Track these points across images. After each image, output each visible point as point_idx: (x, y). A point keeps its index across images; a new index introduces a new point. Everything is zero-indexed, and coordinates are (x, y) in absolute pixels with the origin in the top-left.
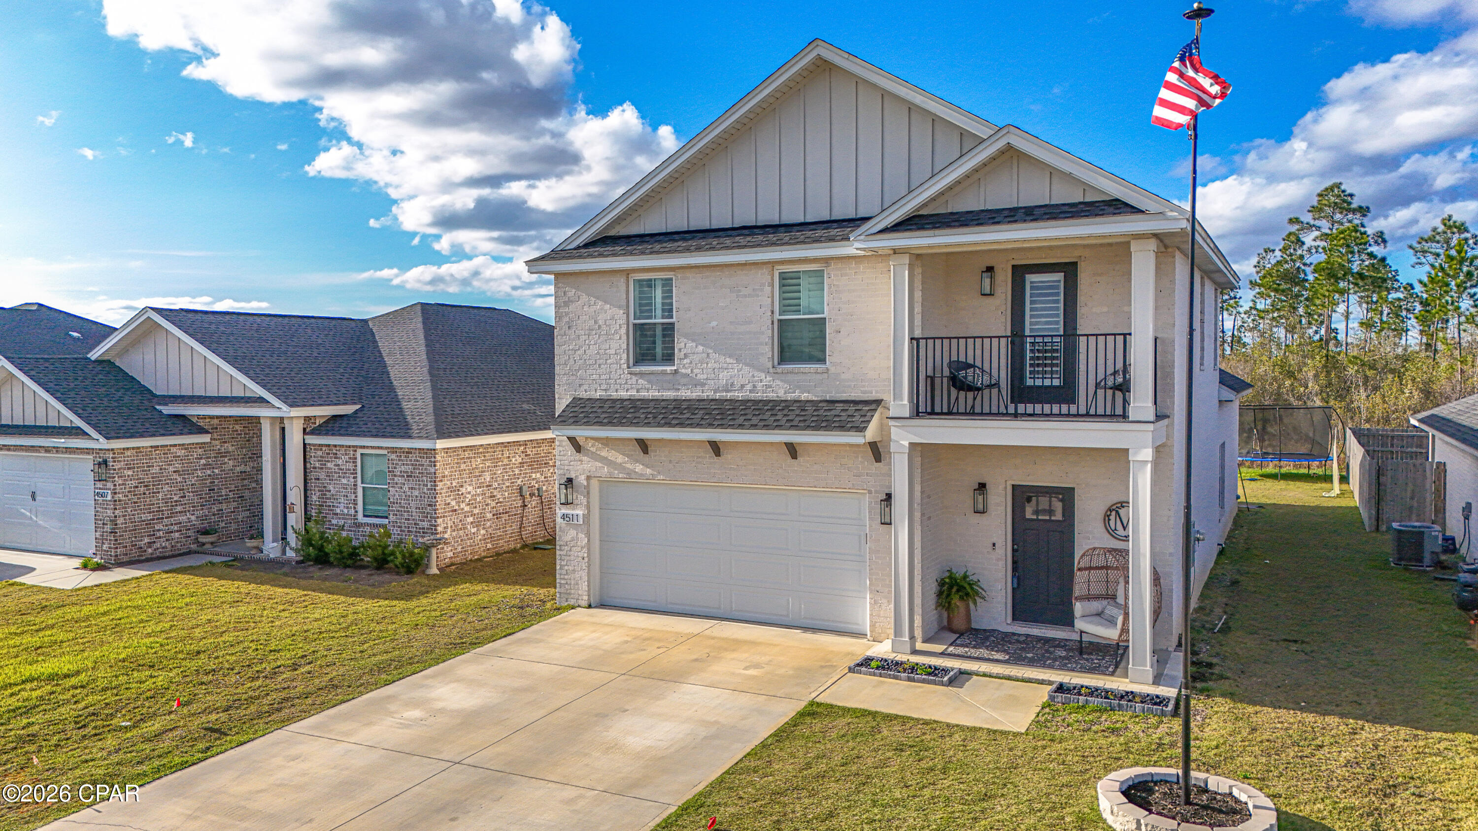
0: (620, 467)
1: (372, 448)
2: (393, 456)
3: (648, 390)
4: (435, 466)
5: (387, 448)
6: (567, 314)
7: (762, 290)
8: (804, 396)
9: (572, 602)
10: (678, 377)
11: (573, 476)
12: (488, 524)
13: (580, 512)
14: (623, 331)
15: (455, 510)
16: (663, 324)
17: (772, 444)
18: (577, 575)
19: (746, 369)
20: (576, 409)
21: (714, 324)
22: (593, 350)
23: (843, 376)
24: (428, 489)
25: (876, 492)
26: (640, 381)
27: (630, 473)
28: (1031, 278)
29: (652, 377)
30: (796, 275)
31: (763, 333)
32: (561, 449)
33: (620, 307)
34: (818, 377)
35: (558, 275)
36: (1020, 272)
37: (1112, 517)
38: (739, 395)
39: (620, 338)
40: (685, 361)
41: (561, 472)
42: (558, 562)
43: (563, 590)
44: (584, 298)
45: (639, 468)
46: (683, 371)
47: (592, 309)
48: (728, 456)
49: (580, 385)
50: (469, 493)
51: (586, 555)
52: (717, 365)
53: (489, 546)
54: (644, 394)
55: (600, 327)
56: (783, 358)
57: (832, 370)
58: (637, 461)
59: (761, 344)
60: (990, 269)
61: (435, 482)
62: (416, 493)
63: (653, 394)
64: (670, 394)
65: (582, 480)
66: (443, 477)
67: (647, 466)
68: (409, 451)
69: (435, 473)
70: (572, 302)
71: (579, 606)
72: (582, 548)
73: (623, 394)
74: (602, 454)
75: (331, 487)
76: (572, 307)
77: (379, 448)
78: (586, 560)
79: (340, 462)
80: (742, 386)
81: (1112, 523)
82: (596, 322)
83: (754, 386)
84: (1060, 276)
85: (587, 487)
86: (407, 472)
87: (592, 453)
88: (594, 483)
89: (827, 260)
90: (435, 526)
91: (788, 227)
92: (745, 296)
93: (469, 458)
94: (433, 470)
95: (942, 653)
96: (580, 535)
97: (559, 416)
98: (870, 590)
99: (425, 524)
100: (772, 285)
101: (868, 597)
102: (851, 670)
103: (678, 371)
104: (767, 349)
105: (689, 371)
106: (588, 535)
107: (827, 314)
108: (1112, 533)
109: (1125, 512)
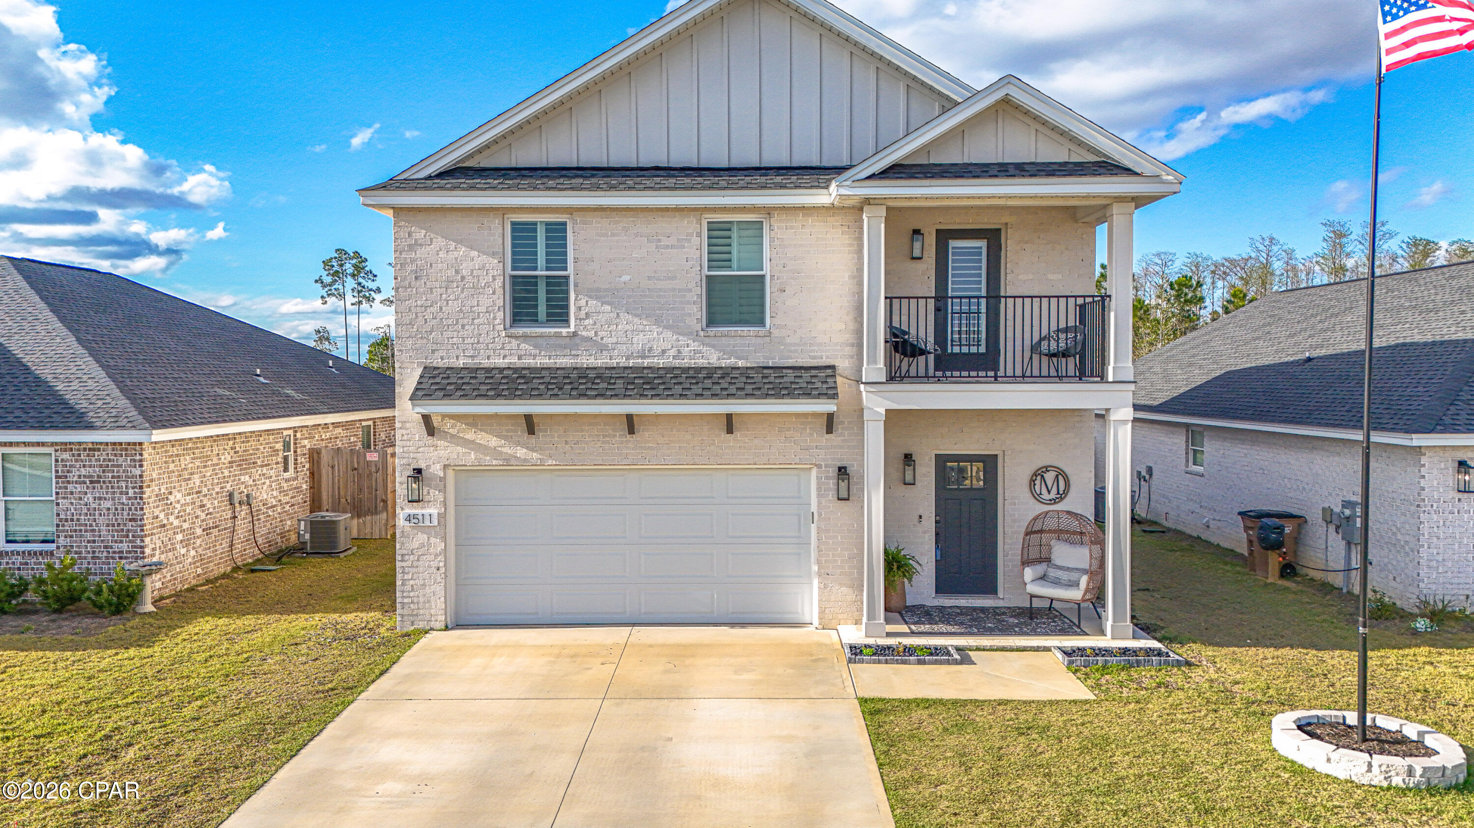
0: (494, 452)
1: (25, 444)
2: (66, 456)
3: (535, 356)
4: (141, 466)
5: (53, 444)
6: (413, 261)
7: (689, 241)
8: (740, 364)
9: (421, 625)
10: (577, 340)
11: (422, 465)
12: (198, 542)
13: (434, 511)
14: (499, 282)
15: (164, 526)
16: (548, 277)
17: (701, 415)
18: (428, 590)
19: (668, 334)
20: (438, 380)
21: (625, 278)
22: (454, 306)
23: (788, 340)
24: (130, 499)
25: (827, 466)
26: (522, 346)
27: (508, 460)
28: (953, 243)
29: (540, 341)
30: (727, 227)
31: (690, 290)
32: (404, 432)
33: (494, 254)
34: (759, 340)
35: (398, 211)
36: (944, 236)
37: (1038, 482)
38: (661, 362)
39: (494, 293)
40: (587, 322)
41: (405, 461)
42: (399, 576)
43: (406, 612)
44: (440, 241)
45: (521, 452)
46: (584, 333)
47: (452, 256)
48: (644, 435)
49: (433, 351)
50: (178, 502)
51: (442, 564)
52: (628, 327)
53: (199, 571)
54: (528, 362)
55: (463, 278)
56: (712, 322)
57: (775, 332)
58: (518, 444)
59: (688, 303)
60: (917, 232)
61: (141, 487)
62: (108, 504)
63: (542, 361)
64: (565, 361)
65: (436, 470)
66: (151, 480)
67: (533, 450)
68: (95, 447)
69: (141, 476)
70: (421, 245)
71: (432, 629)
72: (436, 555)
73: (500, 362)
74: (467, 437)
76: (421, 252)
77: (38, 444)
78: (443, 570)
80: (664, 352)
81: (1037, 488)
82: (457, 272)
83: (679, 352)
84: (982, 244)
85: (443, 479)
86: (92, 476)
87: (452, 436)
88: (450, 473)
89: (769, 211)
90: (141, 547)
91: (699, 171)
92: (667, 247)
93: (177, 455)
94: (137, 472)
95: (913, 633)
96: (433, 540)
97: (417, 389)
98: (819, 575)
99: (124, 547)
100: (699, 235)
101: (816, 582)
102: (850, 661)
103: (575, 334)
104: (695, 308)
105: (592, 334)
106: (444, 539)
107: (767, 270)
108: (1037, 497)
109: (1050, 477)
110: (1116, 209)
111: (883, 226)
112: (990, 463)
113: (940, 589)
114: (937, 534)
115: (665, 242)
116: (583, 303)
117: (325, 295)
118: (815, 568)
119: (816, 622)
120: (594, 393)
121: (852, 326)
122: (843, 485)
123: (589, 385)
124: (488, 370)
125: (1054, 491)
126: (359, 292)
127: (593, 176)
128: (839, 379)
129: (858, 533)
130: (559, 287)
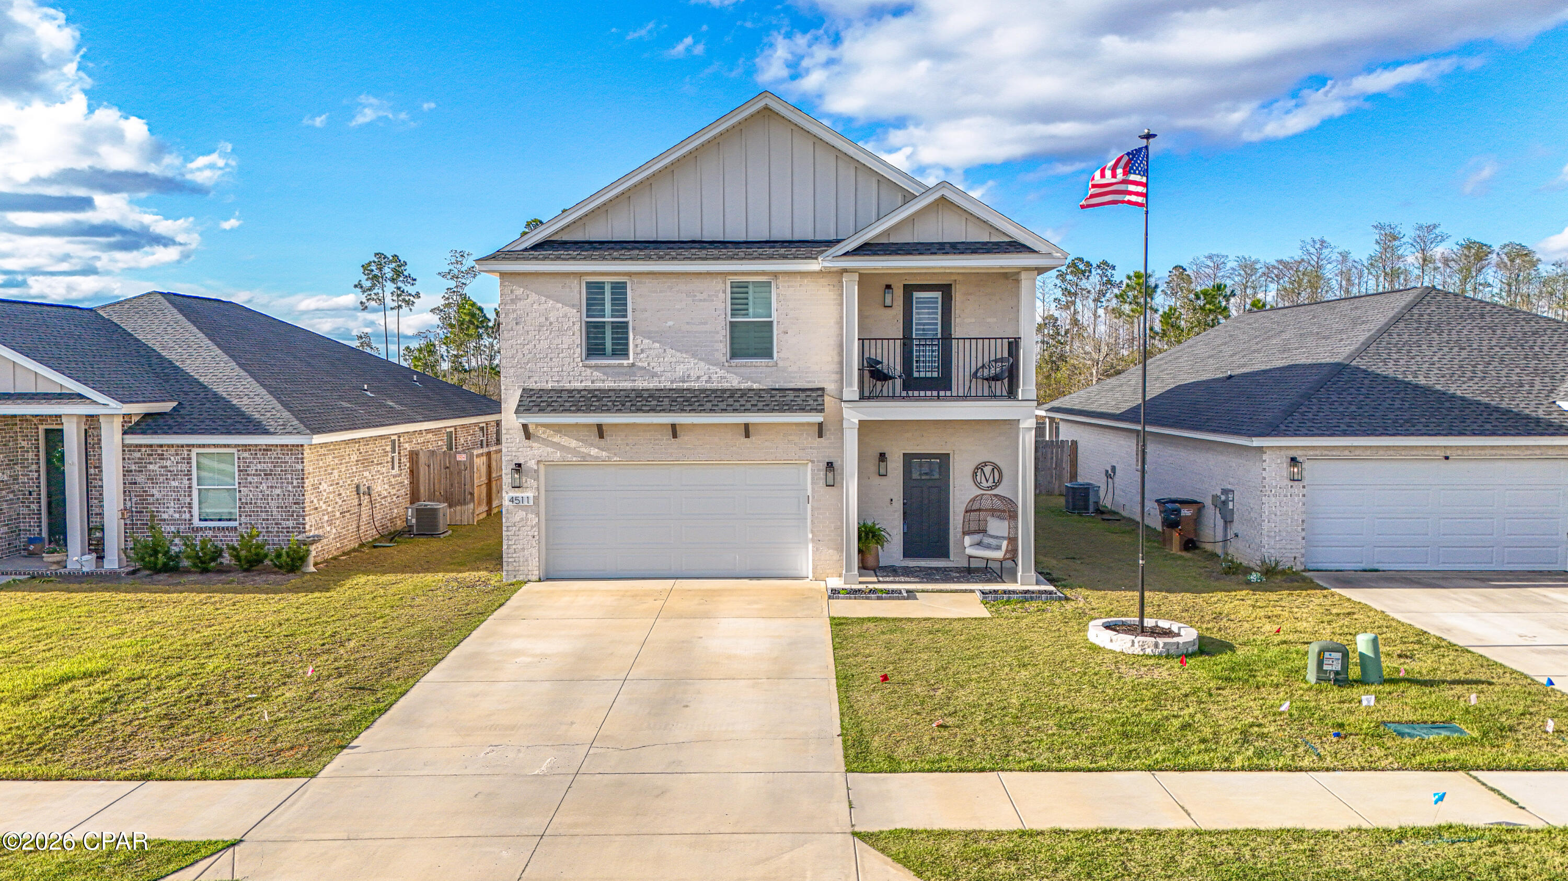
0: (574, 451)
1: (215, 446)
2: (246, 455)
3: (604, 381)
4: (303, 462)
5: (236, 446)
6: (514, 311)
7: (717, 296)
8: (755, 386)
9: (521, 578)
10: (635, 369)
11: (521, 461)
12: (338, 522)
13: (530, 494)
14: (577, 327)
15: (316, 509)
16: (612, 322)
17: (726, 425)
18: (526, 552)
19: (702, 364)
20: (534, 399)
21: (670, 323)
22: (544, 344)
23: (790, 369)
24: (294, 487)
25: (818, 461)
26: (594, 373)
27: (584, 457)
28: (916, 295)
29: (608, 370)
30: (745, 285)
31: (718, 333)
32: (508, 436)
33: (573, 306)
34: (768, 369)
35: (503, 275)
36: (909, 290)
37: (979, 474)
38: (696, 385)
39: (573, 334)
40: (642, 355)
41: (509, 458)
42: (505, 542)
43: (510, 568)
44: (534, 297)
45: (594, 451)
46: (640, 364)
47: (543, 307)
48: (684, 438)
49: (529, 377)
50: (325, 491)
51: (536, 534)
52: (674, 360)
53: (338, 545)
54: (598, 385)
55: (551, 324)
56: (734, 355)
57: (781, 364)
58: (592, 445)
59: (716, 342)
60: (888, 287)
61: (303, 479)
62: (278, 491)
63: (609, 384)
64: (627, 385)
65: (532, 464)
66: (309, 474)
67: (603, 450)
68: (268, 448)
69: (303, 470)
70: (520, 299)
71: (529, 581)
72: (532, 527)
73: (577, 385)
74: (554, 440)
75: (155, 491)
76: (520, 305)
77: (225, 446)
78: (537, 538)
79: (168, 463)
80: (699, 377)
81: (978, 478)
82: (547, 319)
83: (710, 377)
84: (938, 295)
85: (536, 471)
86: (265, 470)
87: (543, 439)
88: (542, 467)
89: (776, 275)
90: (304, 524)
91: (724, 244)
92: (701, 300)
93: (324, 455)
94: (300, 467)
95: (879, 582)
96: (530, 516)
97: (519, 406)
98: (813, 540)
99: (290, 524)
100: (724, 292)
101: (810, 546)
102: (830, 598)
103: (633, 365)
104: (721, 346)
105: (646, 364)
106: (538, 515)
107: (774, 317)
108: (978, 485)
109: (987, 470)
110: (1024, 275)
111: (856, 287)
112: (944, 458)
113: (907, 554)
114: (904, 513)
115: (699, 296)
116: (639, 341)
117: (364, 300)
118: (810, 536)
119: (811, 576)
120: (648, 408)
121: (836, 359)
122: (830, 475)
123: (644, 403)
124: (570, 391)
125: (991, 480)
126: (398, 296)
127: (646, 248)
128: (827, 398)
129: (839, 511)
130: (621, 330)
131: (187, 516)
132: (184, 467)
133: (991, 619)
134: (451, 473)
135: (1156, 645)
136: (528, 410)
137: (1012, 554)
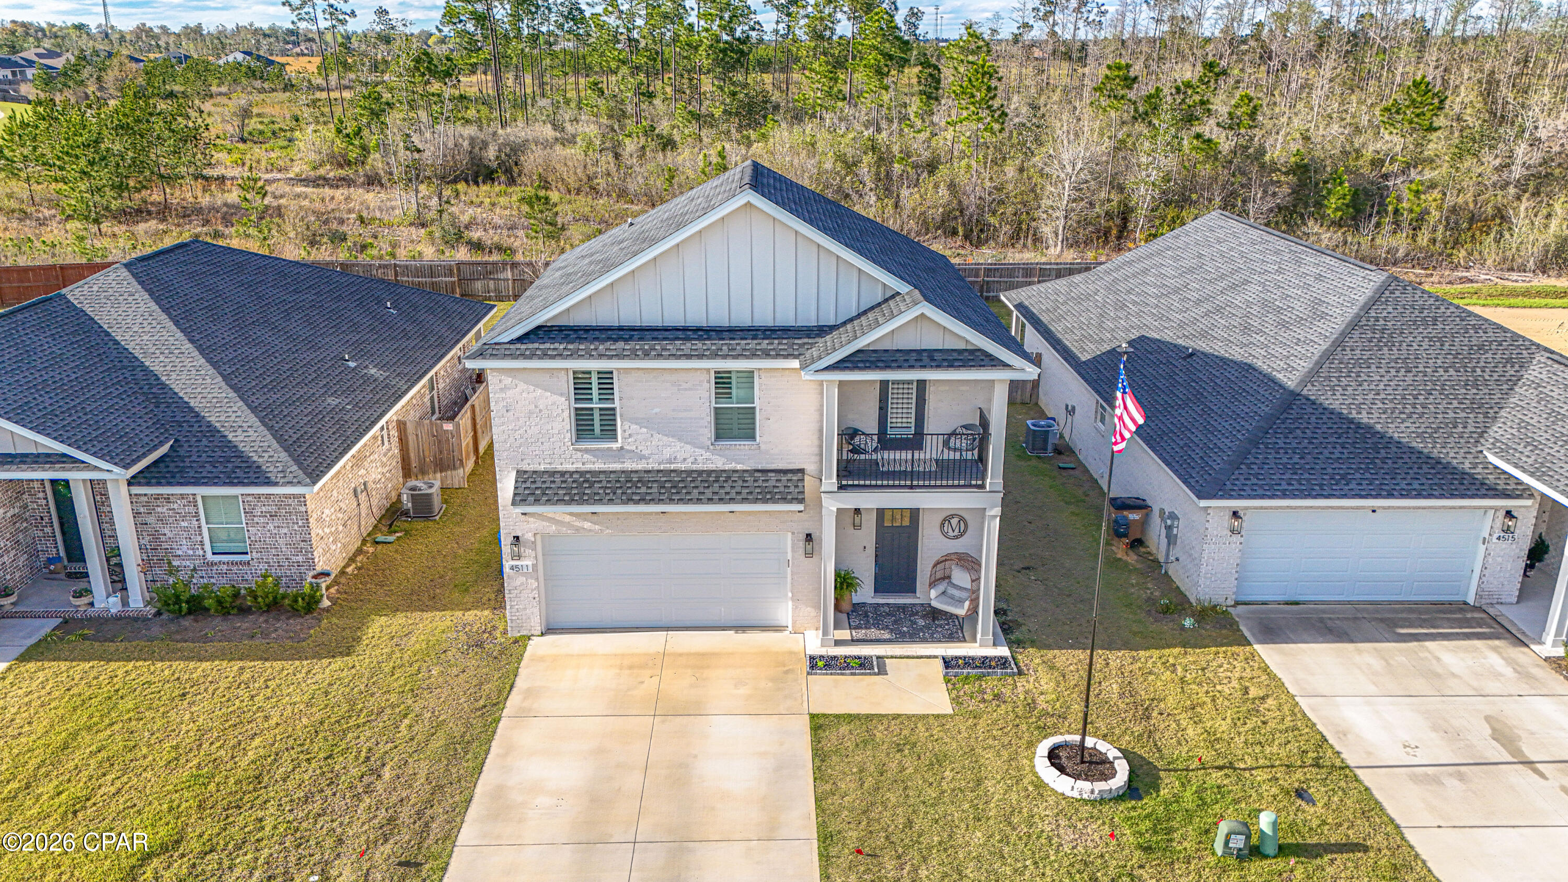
0: (569, 525)
2: (250, 498)
3: (594, 463)
6: (503, 399)
7: (701, 386)
8: (739, 467)
9: (525, 634)
10: (623, 452)
11: (519, 534)
12: (341, 535)
13: (529, 563)
14: (566, 413)
15: (322, 537)
16: (600, 408)
18: (528, 612)
19: (688, 447)
20: (528, 485)
21: (657, 410)
22: (535, 430)
23: (771, 451)
24: (300, 527)
25: (798, 532)
26: (585, 456)
27: (578, 530)
29: (597, 453)
30: (728, 374)
31: (703, 418)
33: (561, 395)
34: (751, 453)
37: (946, 525)
38: (683, 467)
39: (563, 420)
40: (630, 440)
41: (507, 532)
43: (514, 624)
44: (522, 386)
45: (587, 525)
46: (628, 447)
47: (532, 396)
49: (522, 459)
50: (328, 516)
51: (536, 595)
52: (661, 443)
53: (345, 555)
54: (589, 467)
55: (541, 411)
56: (718, 437)
57: (763, 447)
58: (585, 519)
59: (702, 427)
61: (307, 518)
62: (285, 530)
63: (598, 466)
64: (617, 466)
65: (529, 536)
67: (595, 523)
68: (271, 495)
69: (307, 513)
70: (509, 388)
71: (533, 636)
72: (533, 590)
73: (570, 467)
74: (549, 515)
76: (510, 393)
78: (537, 599)
79: (176, 506)
80: (685, 459)
81: (945, 528)
82: (536, 407)
83: (695, 460)
85: (534, 543)
86: (271, 512)
87: (539, 515)
88: (538, 537)
91: (708, 331)
92: (685, 389)
95: (854, 641)
96: (529, 581)
97: (515, 494)
98: (792, 599)
99: (300, 558)
100: (709, 382)
101: (790, 603)
102: (808, 674)
103: (622, 448)
104: (706, 431)
105: (634, 448)
106: (537, 579)
107: (757, 404)
108: (945, 535)
109: (954, 521)
111: (836, 392)
112: (915, 513)
113: (877, 590)
114: (876, 556)
115: (685, 386)
116: (626, 427)
117: (295, 20)
118: (790, 595)
119: (790, 629)
120: (638, 498)
121: (816, 442)
122: (809, 547)
123: (634, 490)
124: (563, 474)
125: (957, 531)
126: (331, 14)
127: (631, 338)
128: (807, 478)
129: (818, 576)
130: (609, 417)
131: (201, 553)
132: (192, 509)
133: (951, 716)
134: (439, 442)
135: (1092, 792)
136: (523, 501)
137: (974, 610)
